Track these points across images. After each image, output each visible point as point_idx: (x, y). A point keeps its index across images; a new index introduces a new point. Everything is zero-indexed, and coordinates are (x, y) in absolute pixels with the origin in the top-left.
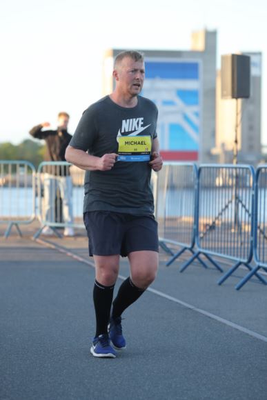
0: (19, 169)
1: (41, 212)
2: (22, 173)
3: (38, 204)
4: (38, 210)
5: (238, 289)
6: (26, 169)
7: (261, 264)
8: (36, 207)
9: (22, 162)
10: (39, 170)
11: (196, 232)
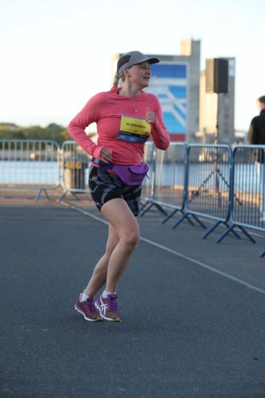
0: (47, 146)
1: (64, 180)
2: (49, 150)
3: (62, 174)
4: (62, 179)
5: (219, 242)
6: (52, 146)
7: (237, 223)
8: (60, 177)
9: (49, 141)
10: (63, 148)
11: (186, 197)
